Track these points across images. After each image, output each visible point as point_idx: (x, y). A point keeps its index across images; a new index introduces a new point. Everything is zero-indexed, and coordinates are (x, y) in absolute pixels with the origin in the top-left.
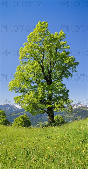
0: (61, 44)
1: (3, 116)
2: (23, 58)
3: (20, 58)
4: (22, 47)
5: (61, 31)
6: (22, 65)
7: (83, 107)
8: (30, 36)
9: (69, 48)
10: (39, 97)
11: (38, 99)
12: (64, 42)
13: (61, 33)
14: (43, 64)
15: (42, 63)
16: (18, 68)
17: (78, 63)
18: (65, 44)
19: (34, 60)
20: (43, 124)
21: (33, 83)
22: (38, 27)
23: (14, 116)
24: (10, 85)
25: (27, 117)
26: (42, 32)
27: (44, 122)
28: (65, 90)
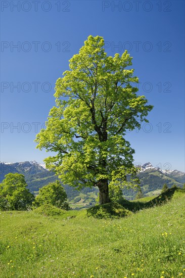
0: (125, 74)
1: (20, 183)
2: (60, 94)
3: (56, 95)
4: (60, 78)
5: (125, 52)
6: (58, 107)
7: (153, 171)
8: (73, 59)
9: (137, 82)
10: (86, 161)
11: (85, 165)
12: (129, 71)
13: (125, 56)
14: (93, 106)
15: (93, 104)
16: (52, 111)
17: (150, 107)
18: (131, 73)
19: (79, 100)
20: (86, 196)
21: (77, 137)
22: (88, 45)
23: (38, 182)
24: (38, 139)
25: (60, 185)
26: (95, 53)
27: (88, 193)
28: (128, 150)
